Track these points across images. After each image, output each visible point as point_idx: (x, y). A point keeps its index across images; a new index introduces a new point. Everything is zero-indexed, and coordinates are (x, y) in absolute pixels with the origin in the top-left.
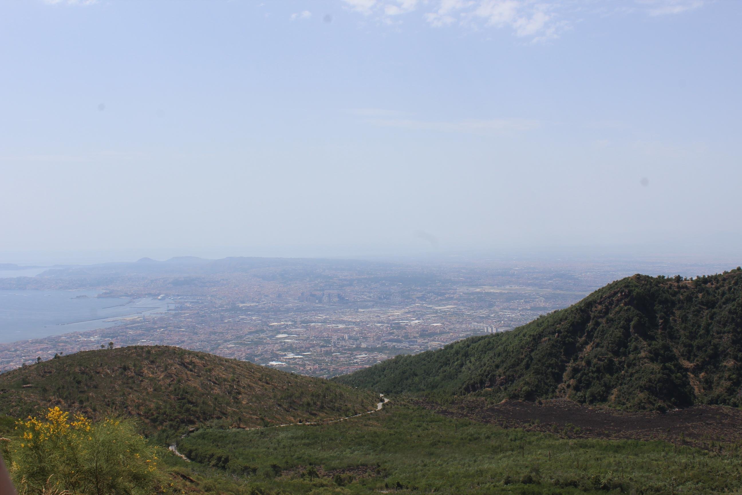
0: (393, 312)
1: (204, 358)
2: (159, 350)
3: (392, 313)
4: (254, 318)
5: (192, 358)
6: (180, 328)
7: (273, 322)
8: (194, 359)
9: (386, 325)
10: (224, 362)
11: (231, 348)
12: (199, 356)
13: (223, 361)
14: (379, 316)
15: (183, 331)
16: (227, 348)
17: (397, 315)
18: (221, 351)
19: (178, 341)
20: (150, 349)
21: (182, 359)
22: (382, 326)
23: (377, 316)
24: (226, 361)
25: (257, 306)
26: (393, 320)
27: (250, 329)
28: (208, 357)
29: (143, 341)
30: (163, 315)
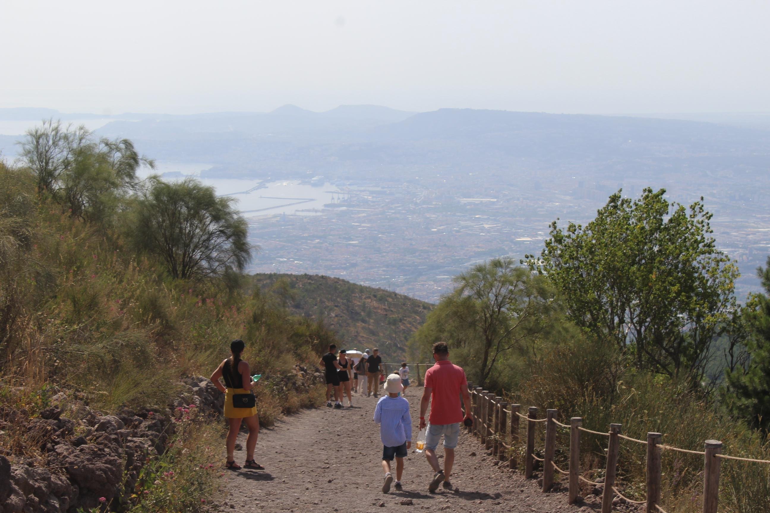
0: (756, 225)
1: (386, 300)
2: (310, 283)
3: (753, 227)
4: (486, 226)
5: (365, 299)
6: (350, 239)
7: (523, 236)
8: (369, 300)
9: (741, 251)
10: (420, 309)
11: (441, 280)
12: (378, 296)
13: (419, 306)
14: (727, 233)
15: (354, 246)
16: (435, 281)
17: (764, 232)
18: (423, 285)
19: (345, 264)
20: (294, 279)
21: (348, 301)
22: (733, 252)
23: (724, 233)
24: (424, 308)
25: (493, 203)
26: (756, 242)
27: (478, 247)
28: (393, 299)
29: (281, 260)
30: (319, 214)
